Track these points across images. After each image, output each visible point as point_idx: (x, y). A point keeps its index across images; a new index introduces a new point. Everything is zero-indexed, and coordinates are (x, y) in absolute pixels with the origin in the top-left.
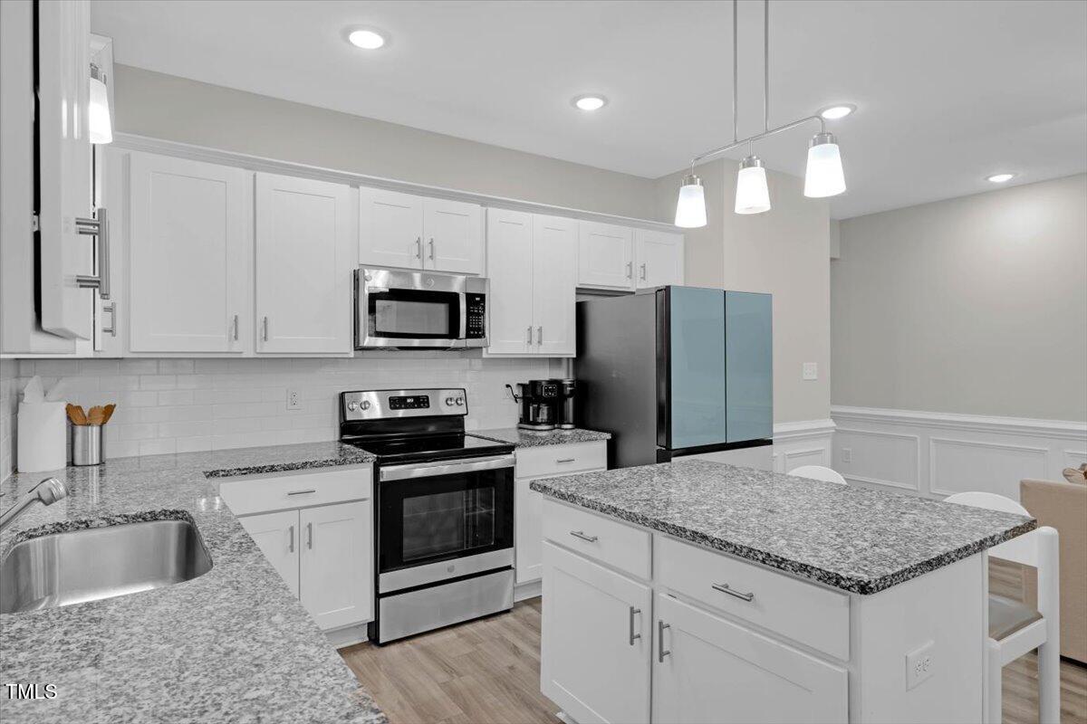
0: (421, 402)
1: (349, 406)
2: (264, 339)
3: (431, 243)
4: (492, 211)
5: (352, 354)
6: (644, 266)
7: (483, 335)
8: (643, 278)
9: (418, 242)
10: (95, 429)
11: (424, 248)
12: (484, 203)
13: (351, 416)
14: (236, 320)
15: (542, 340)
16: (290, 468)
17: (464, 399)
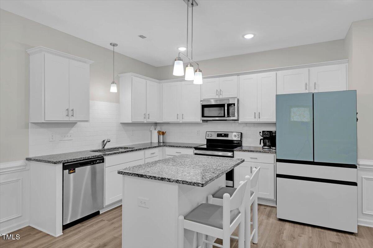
0: (226, 135)
1: (207, 135)
2: (183, 118)
3: (221, 90)
4: (242, 77)
5: (201, 122)
6: (315, 83)
7: (234, 116)
8: (315, 89)
9: (217, 91)
10: (162, 136)
11: (219, 92)
12: (238, 75)
13: (208, 138)
14: (178, 115)
15: (260, 116)
16: (177, 147)
17: (240, 135)
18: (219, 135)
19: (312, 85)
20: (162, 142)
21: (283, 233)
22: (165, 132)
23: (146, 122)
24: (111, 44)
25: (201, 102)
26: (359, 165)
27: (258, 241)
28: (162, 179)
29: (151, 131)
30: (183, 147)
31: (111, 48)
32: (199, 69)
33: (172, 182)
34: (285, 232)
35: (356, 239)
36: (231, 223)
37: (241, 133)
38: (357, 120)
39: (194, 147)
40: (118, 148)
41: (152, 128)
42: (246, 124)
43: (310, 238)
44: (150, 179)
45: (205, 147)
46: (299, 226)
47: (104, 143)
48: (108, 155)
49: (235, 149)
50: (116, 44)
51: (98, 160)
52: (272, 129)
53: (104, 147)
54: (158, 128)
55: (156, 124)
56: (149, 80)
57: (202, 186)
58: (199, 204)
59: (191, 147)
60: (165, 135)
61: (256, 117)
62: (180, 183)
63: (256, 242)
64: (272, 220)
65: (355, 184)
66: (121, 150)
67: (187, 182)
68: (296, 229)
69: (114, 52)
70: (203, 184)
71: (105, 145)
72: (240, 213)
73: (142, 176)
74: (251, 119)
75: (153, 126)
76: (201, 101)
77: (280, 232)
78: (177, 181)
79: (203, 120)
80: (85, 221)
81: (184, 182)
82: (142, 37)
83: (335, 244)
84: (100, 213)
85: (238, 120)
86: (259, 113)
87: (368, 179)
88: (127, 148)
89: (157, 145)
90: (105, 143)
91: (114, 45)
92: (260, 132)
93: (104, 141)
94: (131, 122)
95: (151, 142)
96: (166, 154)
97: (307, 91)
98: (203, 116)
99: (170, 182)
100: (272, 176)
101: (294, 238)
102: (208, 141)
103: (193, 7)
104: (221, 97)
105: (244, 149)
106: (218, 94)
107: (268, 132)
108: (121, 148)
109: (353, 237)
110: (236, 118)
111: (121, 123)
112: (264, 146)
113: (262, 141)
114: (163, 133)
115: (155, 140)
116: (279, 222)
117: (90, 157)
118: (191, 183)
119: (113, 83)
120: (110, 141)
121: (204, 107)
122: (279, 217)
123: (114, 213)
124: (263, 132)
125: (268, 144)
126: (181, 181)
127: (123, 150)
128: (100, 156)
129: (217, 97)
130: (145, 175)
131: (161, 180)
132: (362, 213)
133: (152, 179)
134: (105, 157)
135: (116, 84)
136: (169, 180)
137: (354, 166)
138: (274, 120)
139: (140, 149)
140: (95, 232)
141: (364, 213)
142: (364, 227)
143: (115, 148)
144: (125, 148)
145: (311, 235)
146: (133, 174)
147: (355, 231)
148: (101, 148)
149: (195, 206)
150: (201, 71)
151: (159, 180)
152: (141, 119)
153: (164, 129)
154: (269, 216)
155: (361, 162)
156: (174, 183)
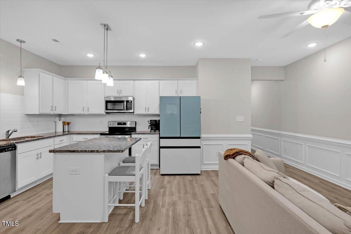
0: (125, 124)
1: (109, 124)
2: (88, 111)
3: (121, 90)
4: (136, 82)
5: (105, 114)
6: (181, 90)
7: (131, 109)
8: (181, 94)
9: (118, 90)
10: (67, 126)
11: (120, 92)
12: (134, 80)
13: (109, 126)
14: (83, 108)
15: (149, 110)
16: (84, 134)
17: (135, 124)
18: (119, 124)
19: (179, 91)
20: (67, 131)
21: (164, 181)
22: (70, 122)
23: (52, 114)
24: (17, 40)
25: (105, 99)
26: (201, 137)
27: (151, 188)
28: (92, 151)
29: (56, 122)
30: (90, 134)
31: (18, 44)
32: (111, 76)
33: (100, 152)
34: (165, 181)
35: (200, 177)
36: (140, 171)
37: (136, 122)
38: (201, 112)
39: (100, 133)
40: (24, 138)
41: (57, 119)
42: (139, 115)
43: (179, 180)
44: (82, 153)
45: (108, 133)
46: (172, 176)
47: (8, 134)
48: (21, 142)
49: (132, 133)
50: (24, 41)
51: (10, 148)
52: (157, 119)
53: (8, 137)
54: (63, 119)
55: (60, 116)
56: (55, 77)
57: (122, 152)
58: (115, 168)
59: (97, 134)
60: (70, 125)
61: (146, 111)
62: (106, 152)
63: (150, 188)
64: (158, 176)
65: (199, 147)
66: (27, 139)
67: (112, 151)
68: (171, 178)
69: (22, 49)
70: (122, 151)
71: (10, 135)
72: (143, 168)
73: (74, 151)
74: (143, 112)
75: (57, 118)
76: (105, 97)
77: (163, 181)
78: (104, 151)
79: (107, 113)
80: (6, 201)
81: (109, 151)
82: (55, 41)
83: (190, 181)
84: (11, 197)
85: (133, 113)
86: (148, 108)
87: (205, 145)
88: (35, 137)
89: (62, 134)
90: (10, 133)
91: (21, 42)
92: (148, 121)
93: (8, 131)
94: (38, 113)
95: (56, 132)
96: (74, 141)
97: (176, 95)
98: (107, 109)
99: (98, 152)
100: (157, 148)
101: (170, 182)
102: (110, 128)
103: (108, 31)
104: (121, 95)
105: (137, 132)
106: (118, 93)
107: (153, 120)
108: (28, 137)
109: (198, 176)
110: (132, 111)
111: (25, 114)
112: (151, 130)
113: (150, 126)
114: (68, 124)
115: (60, 129)
116: (162, 176)
117: (2, 145)
118: (114, 151)
119: (21, 76)
120: (17, 131)
121: (107, 102)
122: (161, 173)
123: (27, 194)
124: (151, 120)
125: (153, 129)
126: (107, 151)
127: (30, 139)
128: (13, 144)
129: (118, 95)
130: (77, 151)
131: (90, 152)
132: (203, 164)
133: (83, 152)
134: (17, 145)
135: (23, 78)
136: (98, 151)
137: (199, 138)
138: (157, 112)
139: (51, 137)
140: (14, 210)
141: (204, 163)
142: (204, 171)
143: (21, 138)
144: (32, 137)
145: (179, 179)
146: (65, 151)
147: (199, 173)
148: (5, 138)
149: (113, 169)
150: (112, 77)
151: (89, 152)
152: (48, 111)
153: (68, 120)
154: (155, 174)
155: (203, 136)
156: (101, 153)
